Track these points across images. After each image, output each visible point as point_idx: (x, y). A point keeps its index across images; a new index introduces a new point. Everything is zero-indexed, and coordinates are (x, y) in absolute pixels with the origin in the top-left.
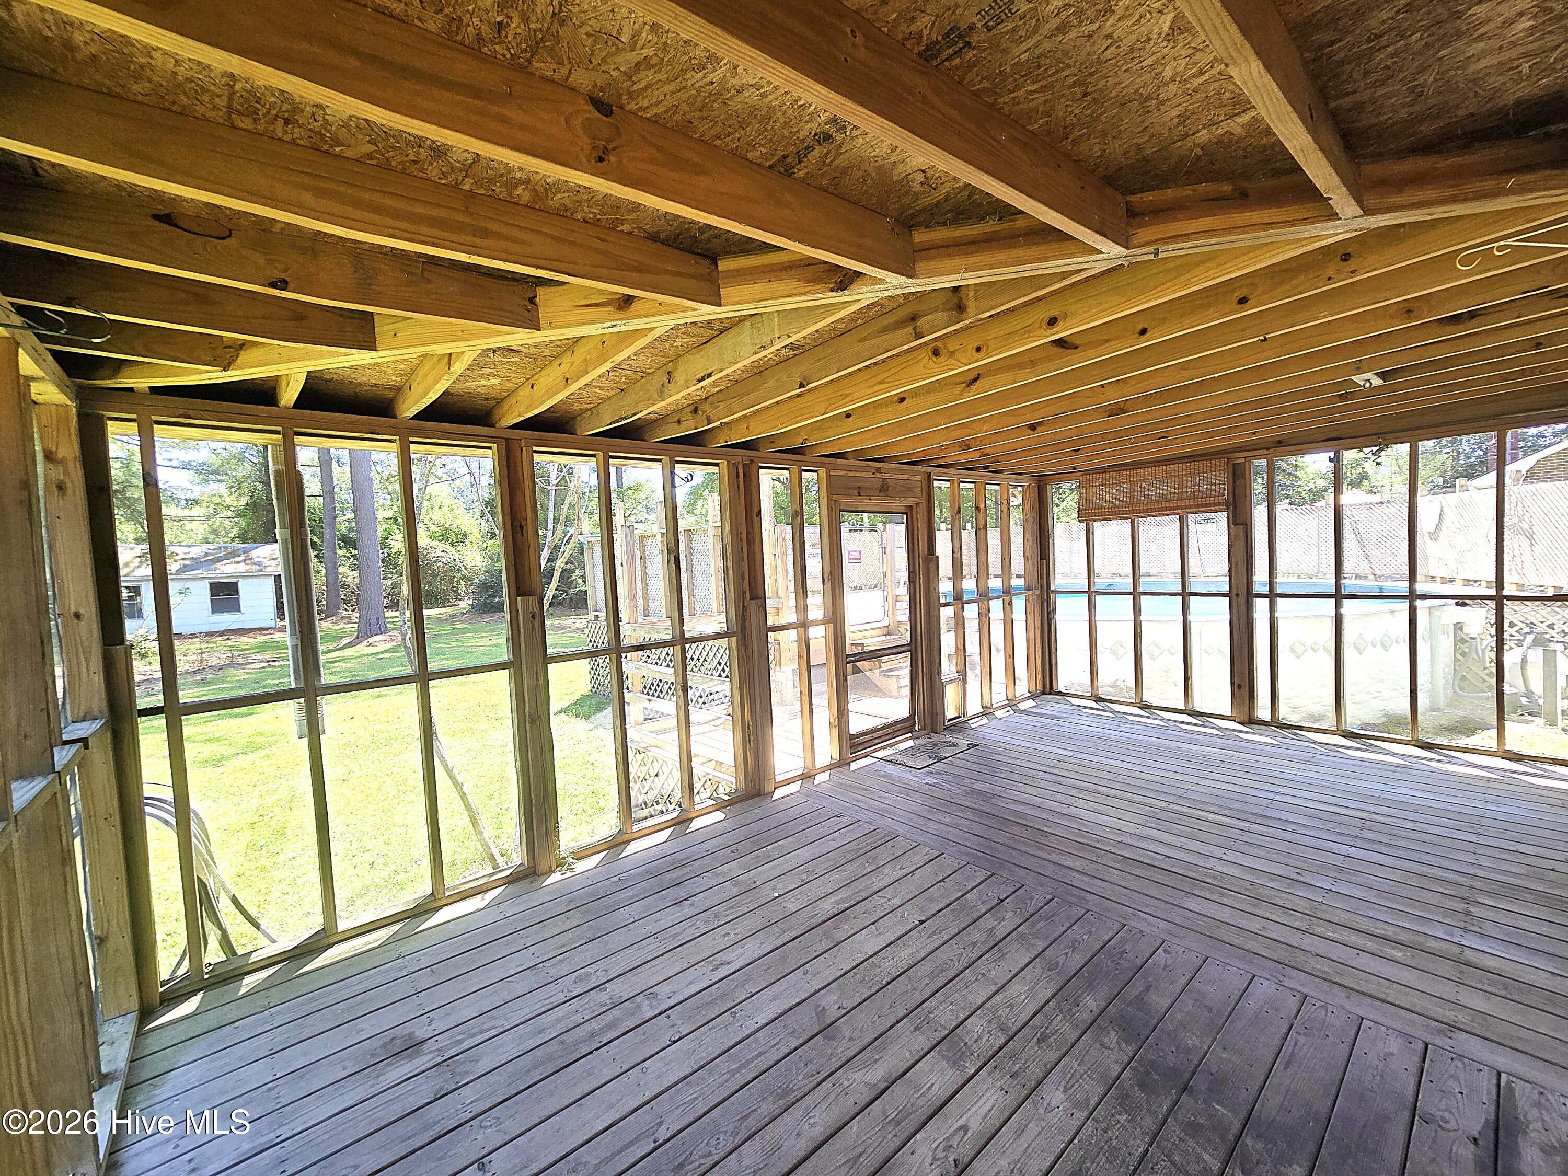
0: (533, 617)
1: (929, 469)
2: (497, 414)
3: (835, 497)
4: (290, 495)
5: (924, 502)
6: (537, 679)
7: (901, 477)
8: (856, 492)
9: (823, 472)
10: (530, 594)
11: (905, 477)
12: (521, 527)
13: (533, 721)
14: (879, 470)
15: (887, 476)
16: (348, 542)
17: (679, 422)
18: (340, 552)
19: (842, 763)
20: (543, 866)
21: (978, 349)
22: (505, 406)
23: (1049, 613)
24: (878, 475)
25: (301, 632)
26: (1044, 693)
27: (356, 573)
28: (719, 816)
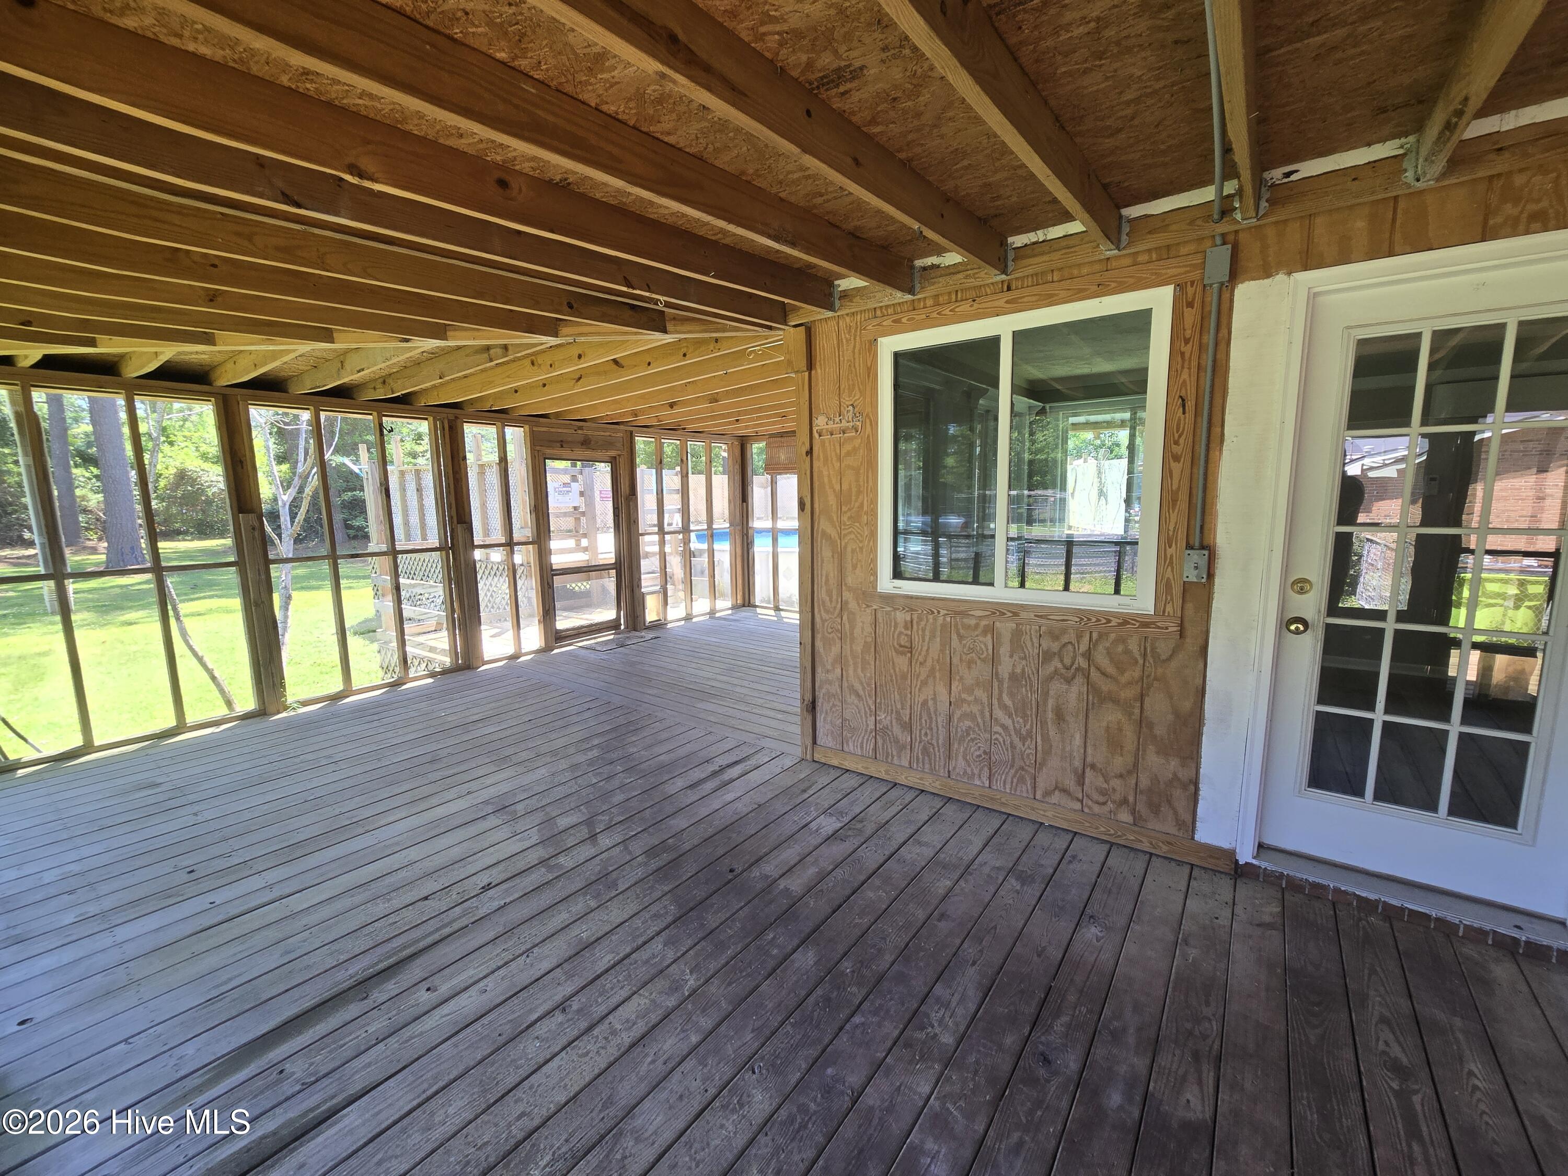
0: (254, 529)
1: (631, 429)
2: (214, 376)
3: (538, 448)
4: (30, 433)
5: (625, 453)
6: (259, 574)
7: (602, 433)
8: (558, 445)
9: (527, 427)
10: (251, 511)
11: (608, 434)
12: (241, 462)
13: (257, 605)
14: (581, 428)
15: (589, 433)
16: (87, 460)
17: (375, 388)
18: (76, 472)
19: (547, 649)
20: (270, 709)
21: (580, 356)
22: (218, 372)
23: (748, 544)
24: (580, 432)
25: (47, 533)
26: (744, 606)
27: (100, 497)
28: (430, 680)
